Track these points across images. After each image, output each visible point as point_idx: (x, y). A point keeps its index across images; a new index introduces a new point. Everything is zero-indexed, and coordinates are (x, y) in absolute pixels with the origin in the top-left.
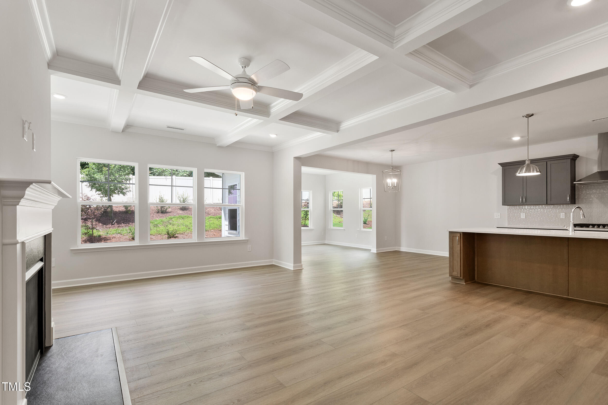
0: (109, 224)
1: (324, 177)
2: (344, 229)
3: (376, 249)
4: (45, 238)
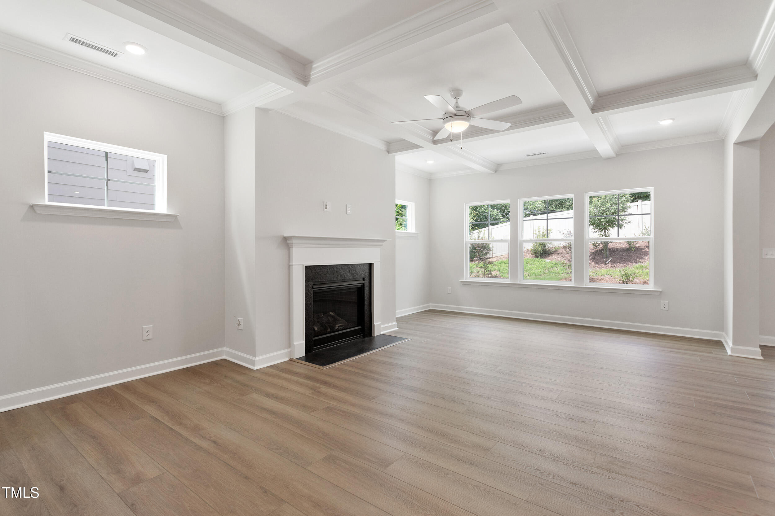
0: (603, 263)
4: (371, 265)
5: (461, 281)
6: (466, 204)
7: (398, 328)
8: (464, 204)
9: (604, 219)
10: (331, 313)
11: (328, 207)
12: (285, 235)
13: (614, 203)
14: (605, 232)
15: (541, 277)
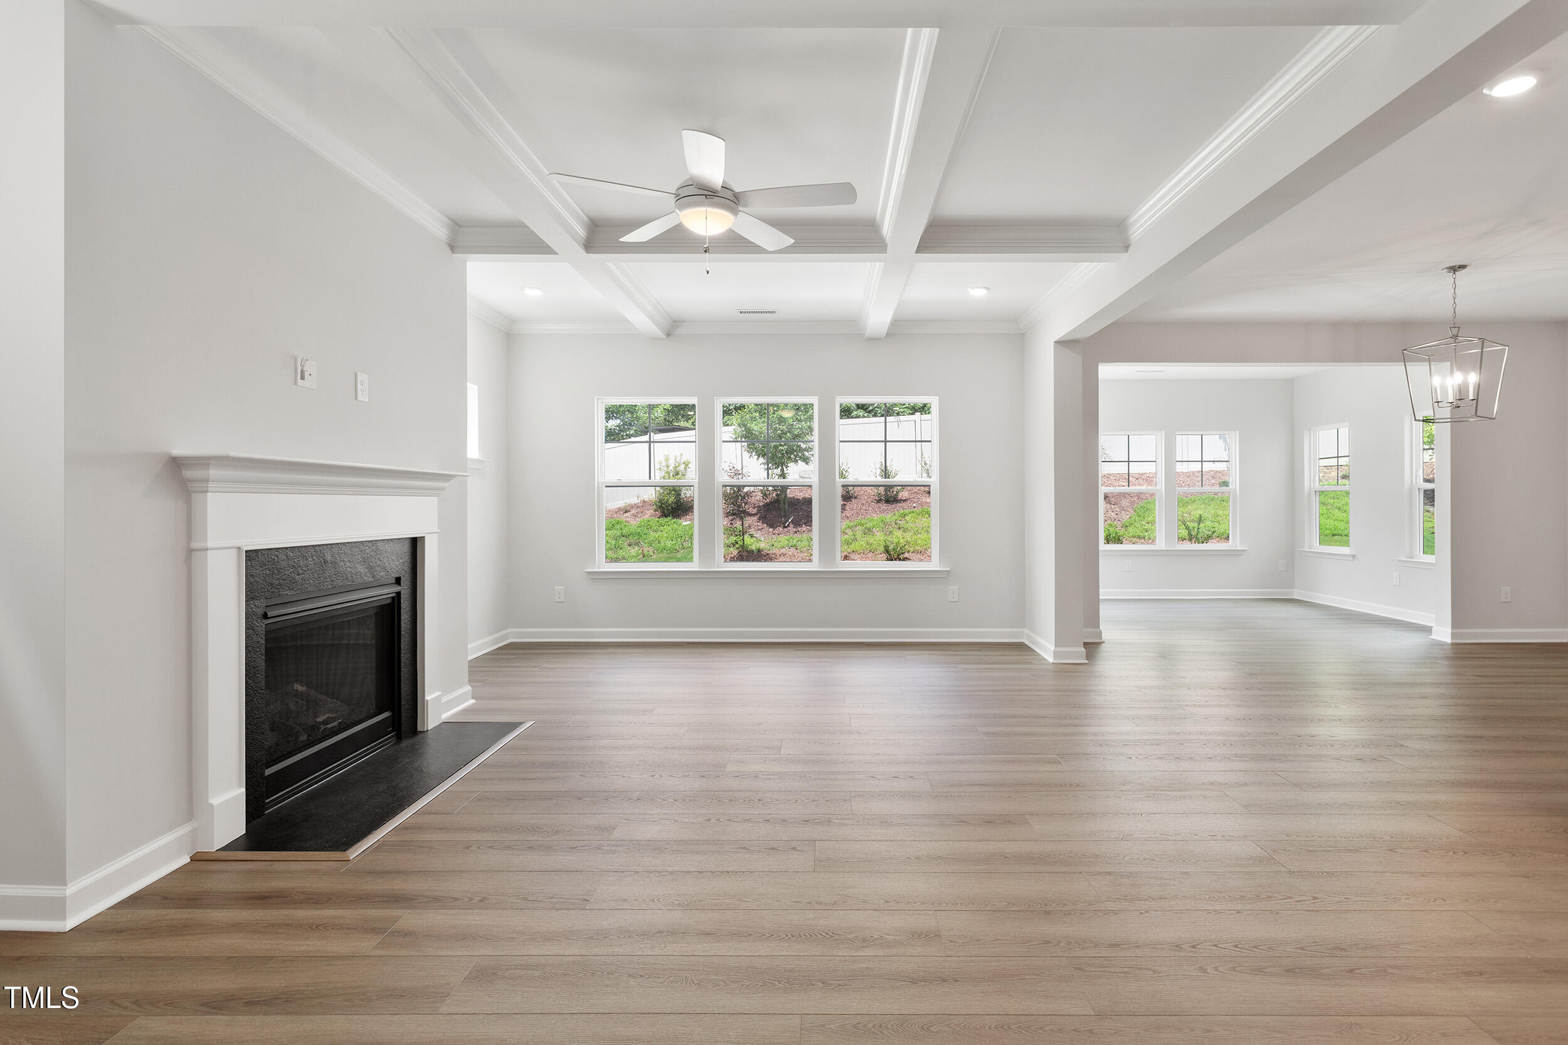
0: (780, 526)
1: (1290, 382)
2: (1353, 553)
3: (1450, 630)
4: (415, 544)
5: (588, 572)
6: (598, 399)
7: (472, 699)
8: (596, 398)
9: (783, 446)
10: (299, 687)
11: (306, 375)
12: (177, 452)
13: (797, 418)
14: (782, 470)
15: (679, 555)
